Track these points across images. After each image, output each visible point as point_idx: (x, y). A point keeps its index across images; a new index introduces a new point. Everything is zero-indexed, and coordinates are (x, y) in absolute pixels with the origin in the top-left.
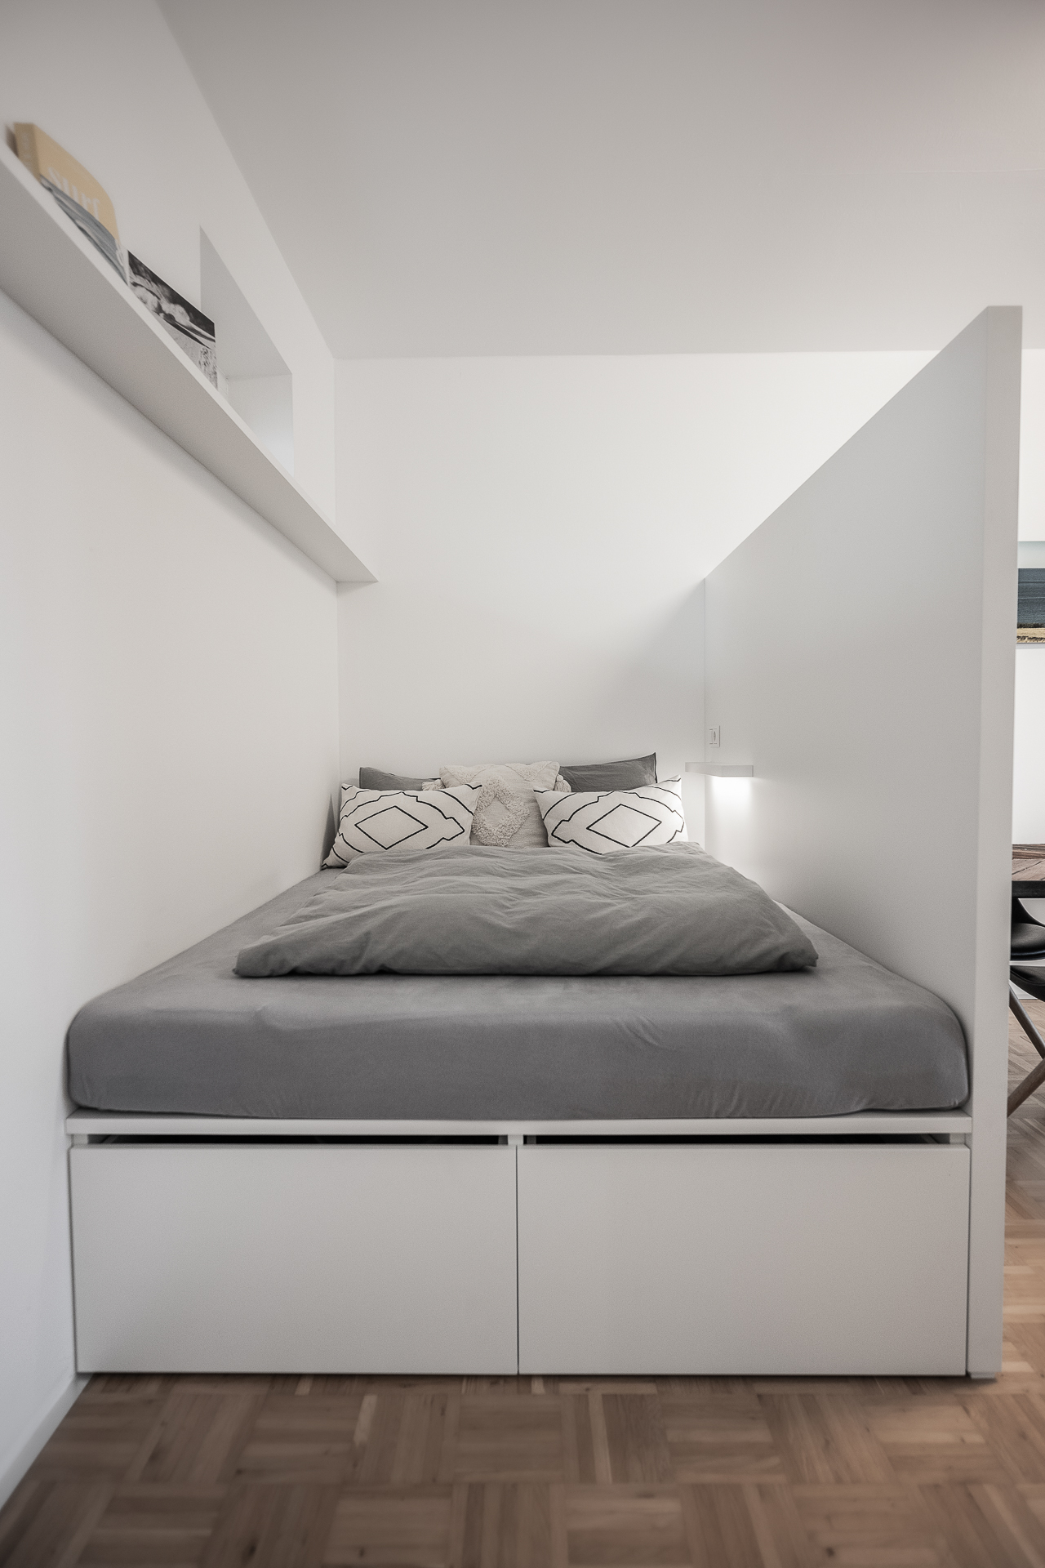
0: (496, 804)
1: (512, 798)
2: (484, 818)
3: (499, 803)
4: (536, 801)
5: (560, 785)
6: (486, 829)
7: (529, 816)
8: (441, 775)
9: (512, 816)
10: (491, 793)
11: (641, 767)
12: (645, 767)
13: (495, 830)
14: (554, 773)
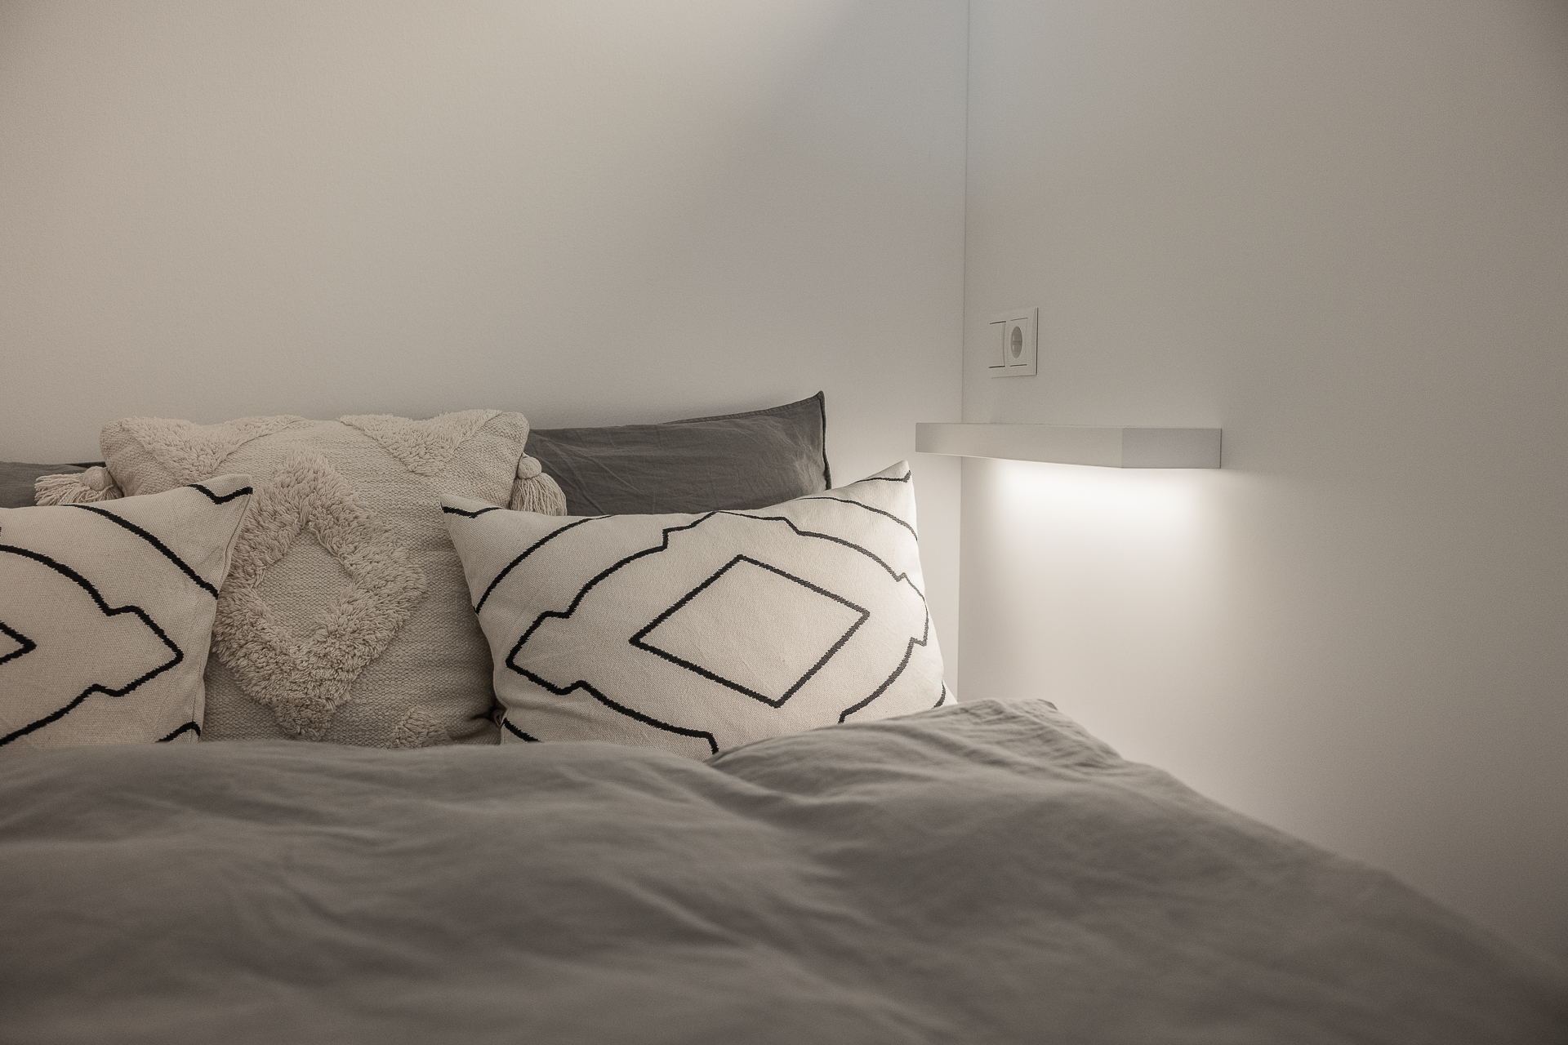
0: (307, 556)
1: (366, 533)
2: (260, 604)
3: (317, 553)
4: (448, 544)
5: (530, 490)
6: (267, 646)
7: (424, 597)
8: (108, 449)
9: (366, 601)
10: (287, 517)
11: (781, 436)
12: (793, 437)
13: (300, 652)
14: (511, 451)
